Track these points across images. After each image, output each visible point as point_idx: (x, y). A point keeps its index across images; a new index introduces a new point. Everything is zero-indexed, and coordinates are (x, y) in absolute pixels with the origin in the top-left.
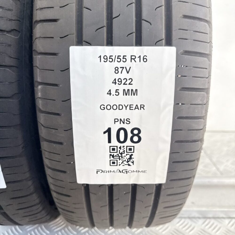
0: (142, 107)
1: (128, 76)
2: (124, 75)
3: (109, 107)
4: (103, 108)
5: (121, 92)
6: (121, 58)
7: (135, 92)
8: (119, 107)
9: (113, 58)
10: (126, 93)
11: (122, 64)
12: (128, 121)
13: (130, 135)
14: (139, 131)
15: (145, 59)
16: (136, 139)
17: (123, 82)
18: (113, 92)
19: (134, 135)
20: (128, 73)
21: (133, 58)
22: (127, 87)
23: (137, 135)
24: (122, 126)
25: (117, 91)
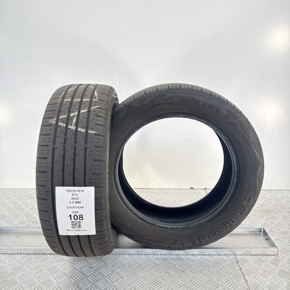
0: (83, 207)
1: (77, 197)
2: (75, 196)
3: (70, 207)
4: (68, 208)
5: (74, 202)
6: (74, 190)
7: (80, 202)
8: (74, 207)
9: (71, 191)
10: (76, 202)
11: (75, 193)
12: (78, 212)
13: (79, 217)
14: (82, 216)
15: (83, 191)
16: (81, 218)
17: (75, 199)
18: (72, 202)
19: (80, 217)
20: (77, 195)
21: (79, 191)
22: (77, 201)
23: (82, 217)
24: (75, 214)
25: (73, 202)
